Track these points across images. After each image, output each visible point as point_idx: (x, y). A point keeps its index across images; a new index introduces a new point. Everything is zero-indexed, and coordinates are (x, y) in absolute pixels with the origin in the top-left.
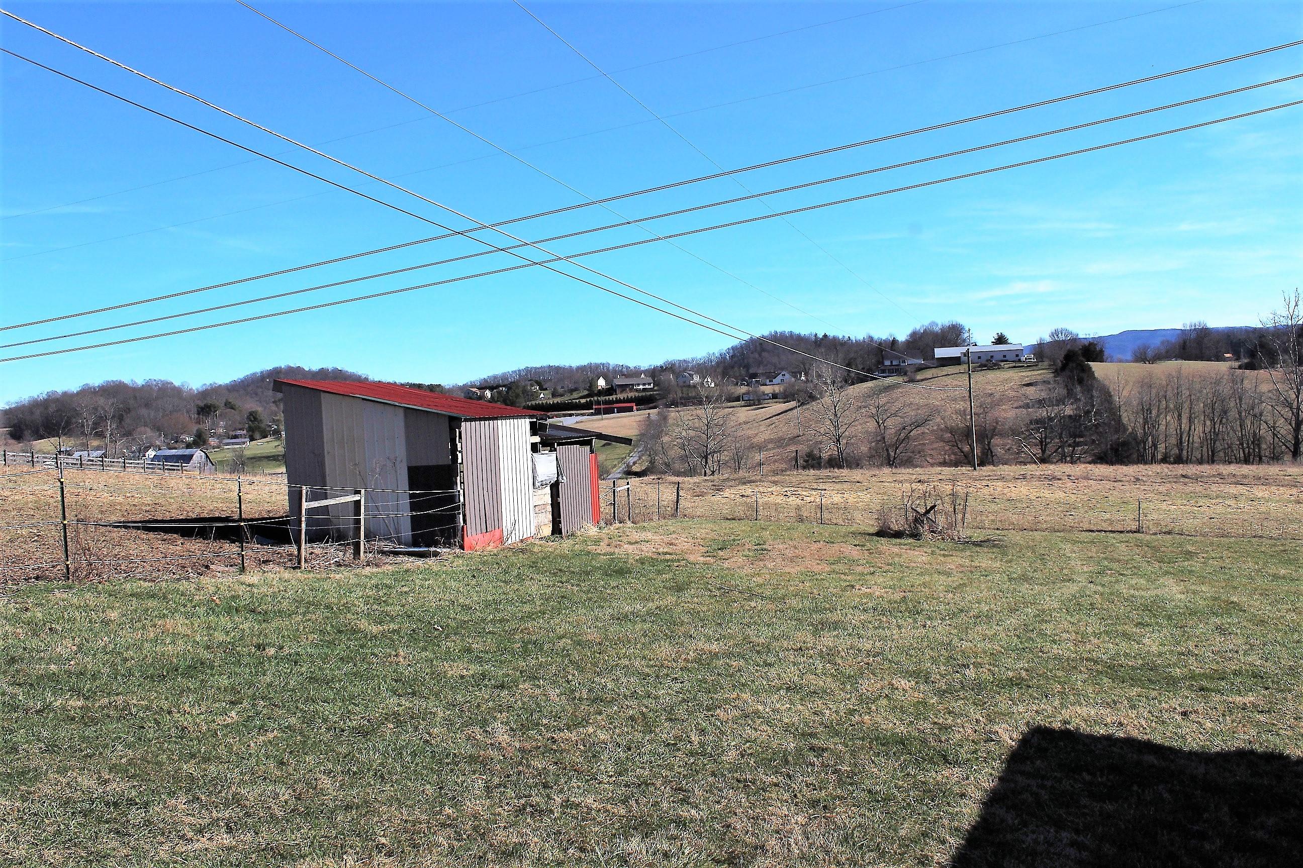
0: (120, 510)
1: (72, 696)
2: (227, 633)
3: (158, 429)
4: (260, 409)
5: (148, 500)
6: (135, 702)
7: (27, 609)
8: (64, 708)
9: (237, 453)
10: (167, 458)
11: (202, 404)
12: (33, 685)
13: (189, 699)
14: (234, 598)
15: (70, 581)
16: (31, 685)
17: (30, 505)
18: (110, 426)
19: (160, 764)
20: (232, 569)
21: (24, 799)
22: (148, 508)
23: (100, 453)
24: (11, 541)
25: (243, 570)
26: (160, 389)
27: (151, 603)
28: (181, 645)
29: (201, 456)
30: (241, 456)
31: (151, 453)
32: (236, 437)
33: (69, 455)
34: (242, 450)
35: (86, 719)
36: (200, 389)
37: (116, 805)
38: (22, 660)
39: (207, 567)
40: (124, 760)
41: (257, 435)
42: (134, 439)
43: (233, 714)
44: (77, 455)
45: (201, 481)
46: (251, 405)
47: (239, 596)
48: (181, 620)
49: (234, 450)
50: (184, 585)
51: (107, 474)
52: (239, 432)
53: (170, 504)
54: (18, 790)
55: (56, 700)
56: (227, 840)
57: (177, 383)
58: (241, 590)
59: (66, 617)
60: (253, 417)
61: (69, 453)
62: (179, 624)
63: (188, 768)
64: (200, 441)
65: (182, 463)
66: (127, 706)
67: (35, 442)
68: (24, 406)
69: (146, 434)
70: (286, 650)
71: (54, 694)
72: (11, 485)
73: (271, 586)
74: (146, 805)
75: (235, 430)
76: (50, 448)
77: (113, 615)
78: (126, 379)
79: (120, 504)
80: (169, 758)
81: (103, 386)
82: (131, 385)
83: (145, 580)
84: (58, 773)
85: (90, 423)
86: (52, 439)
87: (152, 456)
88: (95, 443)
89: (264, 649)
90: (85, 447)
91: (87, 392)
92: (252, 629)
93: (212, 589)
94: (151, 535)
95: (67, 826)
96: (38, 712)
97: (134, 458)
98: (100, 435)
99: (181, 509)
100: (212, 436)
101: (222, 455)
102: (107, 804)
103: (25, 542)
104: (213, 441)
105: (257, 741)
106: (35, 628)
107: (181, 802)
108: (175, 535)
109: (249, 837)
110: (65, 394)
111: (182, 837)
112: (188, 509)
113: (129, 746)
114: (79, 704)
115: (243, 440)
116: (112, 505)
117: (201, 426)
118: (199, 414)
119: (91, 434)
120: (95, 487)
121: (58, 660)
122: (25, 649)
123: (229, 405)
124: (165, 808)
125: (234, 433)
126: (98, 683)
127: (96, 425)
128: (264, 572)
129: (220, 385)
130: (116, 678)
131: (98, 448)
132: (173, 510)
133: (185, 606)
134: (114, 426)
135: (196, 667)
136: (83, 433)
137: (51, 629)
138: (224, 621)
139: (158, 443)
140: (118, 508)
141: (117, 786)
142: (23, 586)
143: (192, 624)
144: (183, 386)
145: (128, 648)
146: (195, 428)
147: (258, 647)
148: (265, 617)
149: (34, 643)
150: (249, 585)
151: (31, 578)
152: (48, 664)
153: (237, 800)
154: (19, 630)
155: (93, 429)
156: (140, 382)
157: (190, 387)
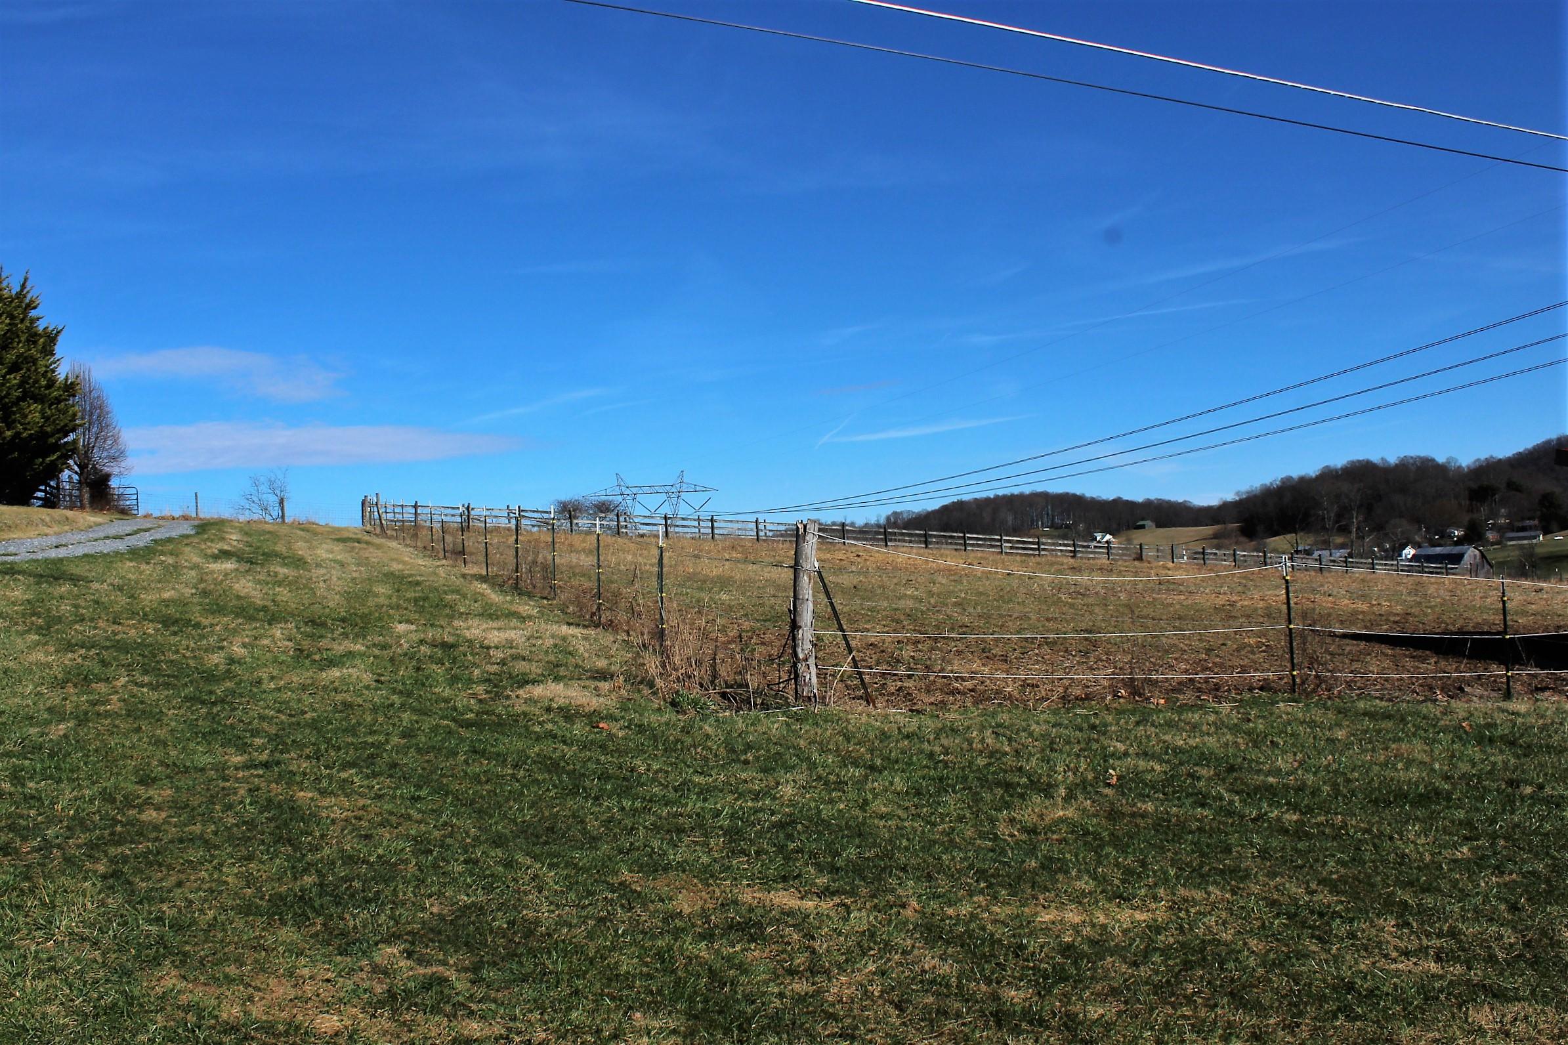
0: (1363, 620)
1: (1288, 810)
2: (1474, 765)
3: (1418, 521)
4: (1557, 490)
5: (1399, 609)
6: (1354, 822)
7: (1249, 720)
8: (1279, 819)
9: (1525, 551)
10: (1430, 558)
11: (1474, 486)
12: (1251, 794)
13: (1413, 829)
14: (1489, 726)
15: (1296, 694)
16: (1248, 794)
17: (1260, 612)
18: (1356, 519)
19: (1373, 885)
20: (1494, 694)
21: (1234, 893)
22: (1397, 618)
23: (1344, 552)
24: (1238, 650)
25: (1508, 696)
26: (1418, 468)
27: (1389, 724)
28: (1414, 774)
29: (1475, 556)
30: (1532, 555)
31: (1409, 552)
32: (1523, 529)
33: (1308, 555)
34: (1532, 546)
35: (1299, 833)
36: (1473, 467)
37: (1321, 915)
38: (1241, 768)
39: (1461, 689)
40: (1334, 876)
41: (1554, 526)
42: (1386, 535)
43: (1465, 849)
44: (1316, 554)
45: (1469, 587)
46: (1545, 485)
47: (1496, 724)
48: (1418, 745)
49: (1521, 547)
50: (1428, 708)
51: (1350, 577)
52: (1528, 523)
53: (1426, 615)
54: (1229, 884)
55: (1272, 812)
56: (1434, 967)
57: (1441, 459)
58: (1499, 718)
59: (1289, 731)
60: (1547, 500)
61: (1308, 553)
62: (1418, 749)
63: (1402, 895)
64: (1474, 536)
65: (1446, 564)
66: (1344, 826)
67: (1269, 540)
68: (1255, 496)
69: (1401, 526)
70: (1548, 790)
71: (1270, 805)
72: (1240, 589)
73: (1542, 717)
74: (1351, 920)
75: (1523, 519)
76: (1285, 547)
77: (1340, 734)
78: (1375, 457)
79: (1363, 612)
80: (1383, 880)
81: (1347, 468)
82: (1381, 465)
83: (1381, 699)
84: (1268, 876)
85: (1332, 515)
86: (1288, 536)
87: (1409, 557)
88: (1339, 540)
89: (1518, 787)
90: (1326, 545)
91: (1328, 476)
92: (1506, 763)
93: (1462, 714)
94: (1398, 651)
95: (1272, 923)
96: (1253, 820)
97: (1386, 558)
98: (1344, 530)
99: (1439, 621)
100: (1490, 529)
101: (1506, 554)
102: (1312, 912)
103: (1253, 652)
104: (1491, 536)
105: (1488, 881)
106: (1256, 740)
107: (1389, 923)
108: (1428, 652)
109: (1459, 969)
110: (1302, 480)
111: (1386, 956)
112: (1448, 621)
113: (1343, 863)
114: (1295, 818)
115: (1533, 533)
116: (1355, 613)
117: (1475, 516)
118: (1471, 499)
119: (1333, 528)
120: (1334, 593)
121: (1277, 772)
122: (1244, 759)
123: (1512, 486)
124: (1372, 927)
125: (1520, 524)
126: (1316, 800)
127: (1339, 516)
128: (1537, 700)
129: (1500, 460)
130: (1336, 798)
131: (1342, 546)
132: (1427, 624)
133: (1426, 731)
134: (1361, 518)
135: (1428, 797)
136: (1324, 528)
137: (1272, 742)
138: (1474, 751)
139: (1417, 538)
140: (1360, 617)
141: (1325, 897)
142: (1247, 696)
143: (1432, 751)
144: (1449, 463)
145: (1353, 770)
146: (1466, 518)
147: (1511, 783)
148: (1528, 750)
149: (1253, 754)
150: (1513, 714)
151: (1255, 689)
152: (1267, 776)
153: (1453, 933)
154: (1240, 740)
155: (1337, 522)
156: (1393, 460)
157: (1458, 464)
